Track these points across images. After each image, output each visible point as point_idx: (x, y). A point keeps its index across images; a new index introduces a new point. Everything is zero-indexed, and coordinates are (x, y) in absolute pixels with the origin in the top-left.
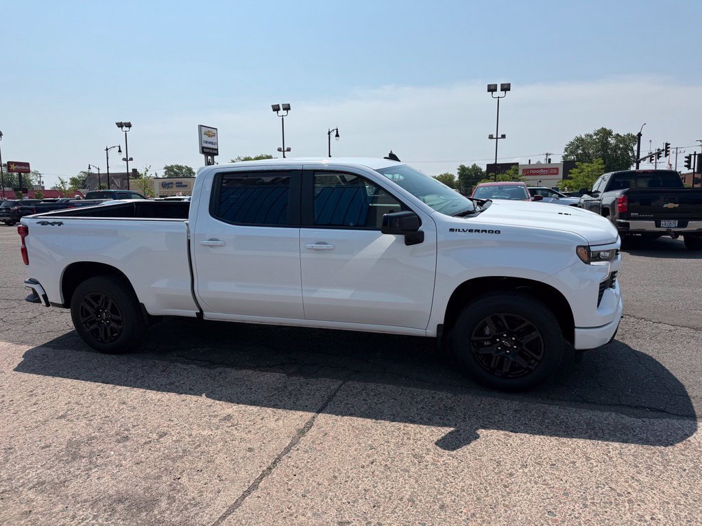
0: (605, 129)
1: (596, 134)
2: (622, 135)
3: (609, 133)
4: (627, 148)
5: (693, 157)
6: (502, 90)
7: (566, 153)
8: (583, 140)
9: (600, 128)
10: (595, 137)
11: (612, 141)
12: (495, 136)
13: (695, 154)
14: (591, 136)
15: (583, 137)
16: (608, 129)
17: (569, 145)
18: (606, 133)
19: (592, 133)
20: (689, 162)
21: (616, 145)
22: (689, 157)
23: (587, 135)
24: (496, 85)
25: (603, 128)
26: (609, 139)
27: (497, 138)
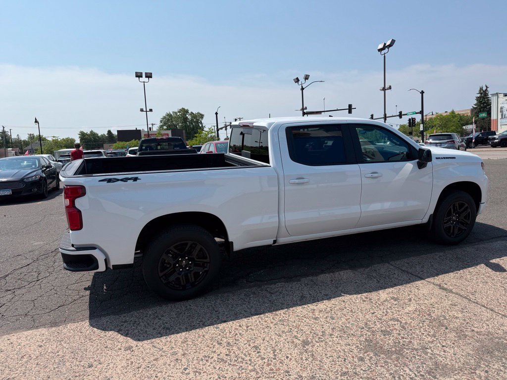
0: (184, 109)
1: (179, 112)
2: (195, 113)
3: (187, 111)
4: (197, 122)
6: (146, 77)
7: (161, 124)
8: (171, 115)
9: (181, 108)
10: (178, 114)
11: (189, 117)
12: (145, 110)
14: (176, 113)
15: (171, 113)
16: (186, 109)
17: (163, 118)
18: (184, 111)
19: (176, 111)
21: (192, 120)
23: (173, 112)
24: (142, 73)
25: (183, 108)
26: (187, 115)
27: (146, 111)
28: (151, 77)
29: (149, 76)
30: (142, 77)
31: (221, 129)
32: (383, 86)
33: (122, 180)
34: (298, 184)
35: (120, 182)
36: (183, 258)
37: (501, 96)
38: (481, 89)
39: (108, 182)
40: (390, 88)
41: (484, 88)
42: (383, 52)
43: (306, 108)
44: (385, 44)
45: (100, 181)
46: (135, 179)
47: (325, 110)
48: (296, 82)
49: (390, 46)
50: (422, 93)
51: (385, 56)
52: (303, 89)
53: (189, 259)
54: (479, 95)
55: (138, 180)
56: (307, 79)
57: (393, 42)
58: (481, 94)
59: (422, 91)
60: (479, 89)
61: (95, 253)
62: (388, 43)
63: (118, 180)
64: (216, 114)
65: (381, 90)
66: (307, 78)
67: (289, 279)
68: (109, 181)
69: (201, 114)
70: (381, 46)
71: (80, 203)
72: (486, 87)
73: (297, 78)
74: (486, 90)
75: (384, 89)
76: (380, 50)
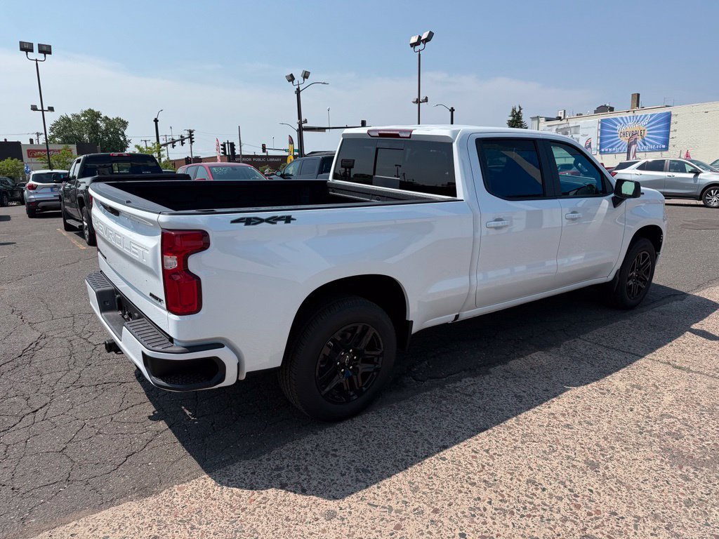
0: (93, 111)
1: (84, 115)
2: (111, 119)
3: (98, 115)
4: (116, 132)
5: (227, 145)
6: (40, 51)
7: (52, 134)
8: (70, 120)
9: (87, 109)
10: (83, 118)
11: (102, 125)
12: (39, 108)
13: (228, 143)
14: (78, 117)
15: (70, 117)
16: (96, 110)
17: (55, 125)
18: (93, 115)
19: (78, 113)
20: (224, 149)
21: (107, 129)
22: (224, 145)
23: (74, 116)
24: (32, 44)
25: (90, 110)
26: (98, 122)
27: (43, 111)
28: (50, 53)
29: (45, 50)
30: (32, 51)
31: (165, 145)
32: (417, 97)
33: (268, 221)
34: (496, 228)
35: (265, 224)
36: (347, 351)
37: (542, 120)
38: (514, 110)
39: (246, 225)
40: (426, 100)
41: (517, 110)
42: (417, 48)
43: (306, 122)
44: (420, 37)
45: (233, 222)
46: (288, 220)
47: (331, 126)
48: (289, 81)
49: (427, 40)
50: (452, 110)
51: (419, 55)
52: (298, 92)
53: (355, 353)
54: (511, 118)
55: (292, 221)
56: (307, 78)
57: (431, 35)
58: (514, 116)
59: (452, 108)
60: (511, 110)
61: (222, 354)
62: (424, 36)
63: (261, 221)
64: (156, 121)
65: (414, 102)
66: (306, 75)
67: (474, 371)
68: (248, 222)
69: (122, 121)
70: (414, 40)
71: (195, 264)
72: (520, 107)
73: (292, 75)
74: (519, 112)
75: (418, 102)
76: (413, 45)
